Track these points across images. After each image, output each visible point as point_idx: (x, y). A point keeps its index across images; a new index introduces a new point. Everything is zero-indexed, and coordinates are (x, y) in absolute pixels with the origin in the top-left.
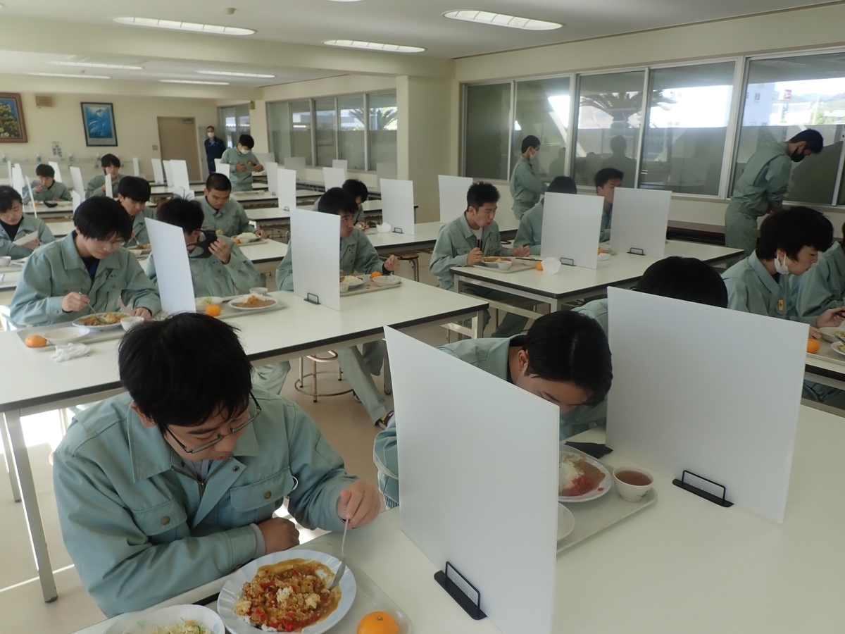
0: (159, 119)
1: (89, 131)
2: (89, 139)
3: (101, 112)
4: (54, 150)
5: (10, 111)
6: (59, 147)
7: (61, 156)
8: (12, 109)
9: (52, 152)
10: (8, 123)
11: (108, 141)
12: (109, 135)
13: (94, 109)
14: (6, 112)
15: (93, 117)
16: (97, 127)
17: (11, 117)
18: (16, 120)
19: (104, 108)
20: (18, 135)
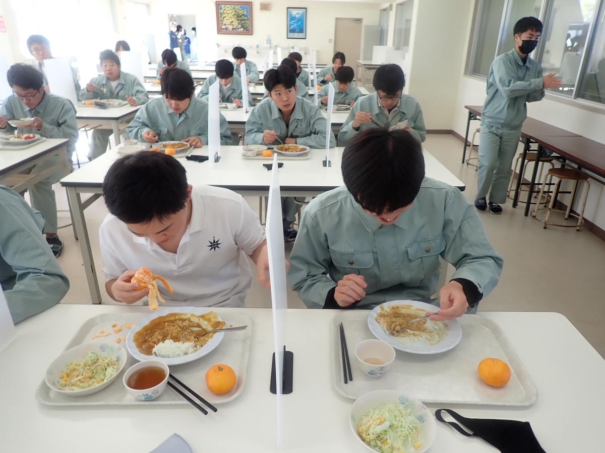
0: (337, 19)
1: (290, 27)
2: (289, 34)
3: (299, 15)
4: (267, 40)
5: (245, 14)
6: (271, 39)
7: (270, 45)
8: (247, 13)
9: (266, 42)
10: (243, 22)
11: (301, 35)
12: (301, 31)
13: (294, 12)
14: (243, 15)
15: (292, 18)
16: (295, 25)
17: (245, 18)
18: (248, 20)
19: (301, 11)
20: (248, 30)
